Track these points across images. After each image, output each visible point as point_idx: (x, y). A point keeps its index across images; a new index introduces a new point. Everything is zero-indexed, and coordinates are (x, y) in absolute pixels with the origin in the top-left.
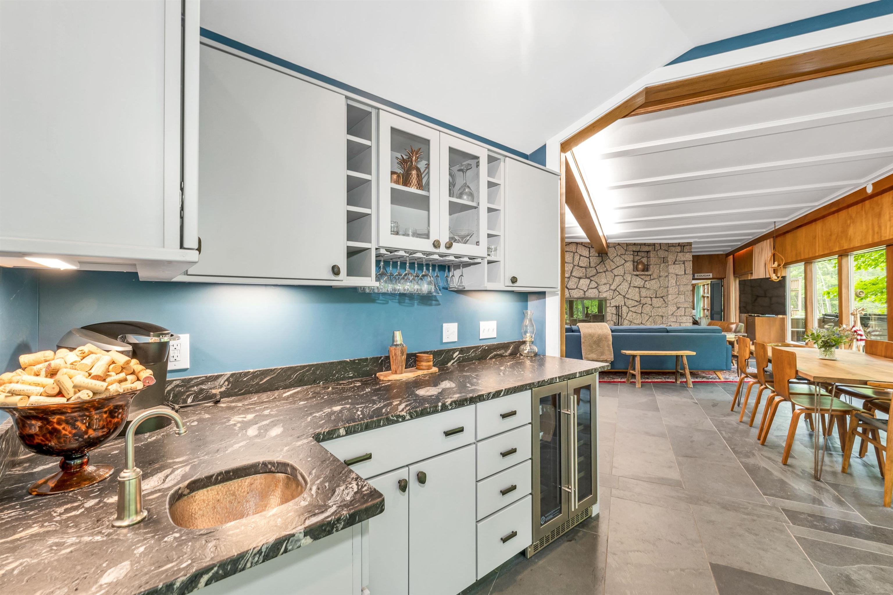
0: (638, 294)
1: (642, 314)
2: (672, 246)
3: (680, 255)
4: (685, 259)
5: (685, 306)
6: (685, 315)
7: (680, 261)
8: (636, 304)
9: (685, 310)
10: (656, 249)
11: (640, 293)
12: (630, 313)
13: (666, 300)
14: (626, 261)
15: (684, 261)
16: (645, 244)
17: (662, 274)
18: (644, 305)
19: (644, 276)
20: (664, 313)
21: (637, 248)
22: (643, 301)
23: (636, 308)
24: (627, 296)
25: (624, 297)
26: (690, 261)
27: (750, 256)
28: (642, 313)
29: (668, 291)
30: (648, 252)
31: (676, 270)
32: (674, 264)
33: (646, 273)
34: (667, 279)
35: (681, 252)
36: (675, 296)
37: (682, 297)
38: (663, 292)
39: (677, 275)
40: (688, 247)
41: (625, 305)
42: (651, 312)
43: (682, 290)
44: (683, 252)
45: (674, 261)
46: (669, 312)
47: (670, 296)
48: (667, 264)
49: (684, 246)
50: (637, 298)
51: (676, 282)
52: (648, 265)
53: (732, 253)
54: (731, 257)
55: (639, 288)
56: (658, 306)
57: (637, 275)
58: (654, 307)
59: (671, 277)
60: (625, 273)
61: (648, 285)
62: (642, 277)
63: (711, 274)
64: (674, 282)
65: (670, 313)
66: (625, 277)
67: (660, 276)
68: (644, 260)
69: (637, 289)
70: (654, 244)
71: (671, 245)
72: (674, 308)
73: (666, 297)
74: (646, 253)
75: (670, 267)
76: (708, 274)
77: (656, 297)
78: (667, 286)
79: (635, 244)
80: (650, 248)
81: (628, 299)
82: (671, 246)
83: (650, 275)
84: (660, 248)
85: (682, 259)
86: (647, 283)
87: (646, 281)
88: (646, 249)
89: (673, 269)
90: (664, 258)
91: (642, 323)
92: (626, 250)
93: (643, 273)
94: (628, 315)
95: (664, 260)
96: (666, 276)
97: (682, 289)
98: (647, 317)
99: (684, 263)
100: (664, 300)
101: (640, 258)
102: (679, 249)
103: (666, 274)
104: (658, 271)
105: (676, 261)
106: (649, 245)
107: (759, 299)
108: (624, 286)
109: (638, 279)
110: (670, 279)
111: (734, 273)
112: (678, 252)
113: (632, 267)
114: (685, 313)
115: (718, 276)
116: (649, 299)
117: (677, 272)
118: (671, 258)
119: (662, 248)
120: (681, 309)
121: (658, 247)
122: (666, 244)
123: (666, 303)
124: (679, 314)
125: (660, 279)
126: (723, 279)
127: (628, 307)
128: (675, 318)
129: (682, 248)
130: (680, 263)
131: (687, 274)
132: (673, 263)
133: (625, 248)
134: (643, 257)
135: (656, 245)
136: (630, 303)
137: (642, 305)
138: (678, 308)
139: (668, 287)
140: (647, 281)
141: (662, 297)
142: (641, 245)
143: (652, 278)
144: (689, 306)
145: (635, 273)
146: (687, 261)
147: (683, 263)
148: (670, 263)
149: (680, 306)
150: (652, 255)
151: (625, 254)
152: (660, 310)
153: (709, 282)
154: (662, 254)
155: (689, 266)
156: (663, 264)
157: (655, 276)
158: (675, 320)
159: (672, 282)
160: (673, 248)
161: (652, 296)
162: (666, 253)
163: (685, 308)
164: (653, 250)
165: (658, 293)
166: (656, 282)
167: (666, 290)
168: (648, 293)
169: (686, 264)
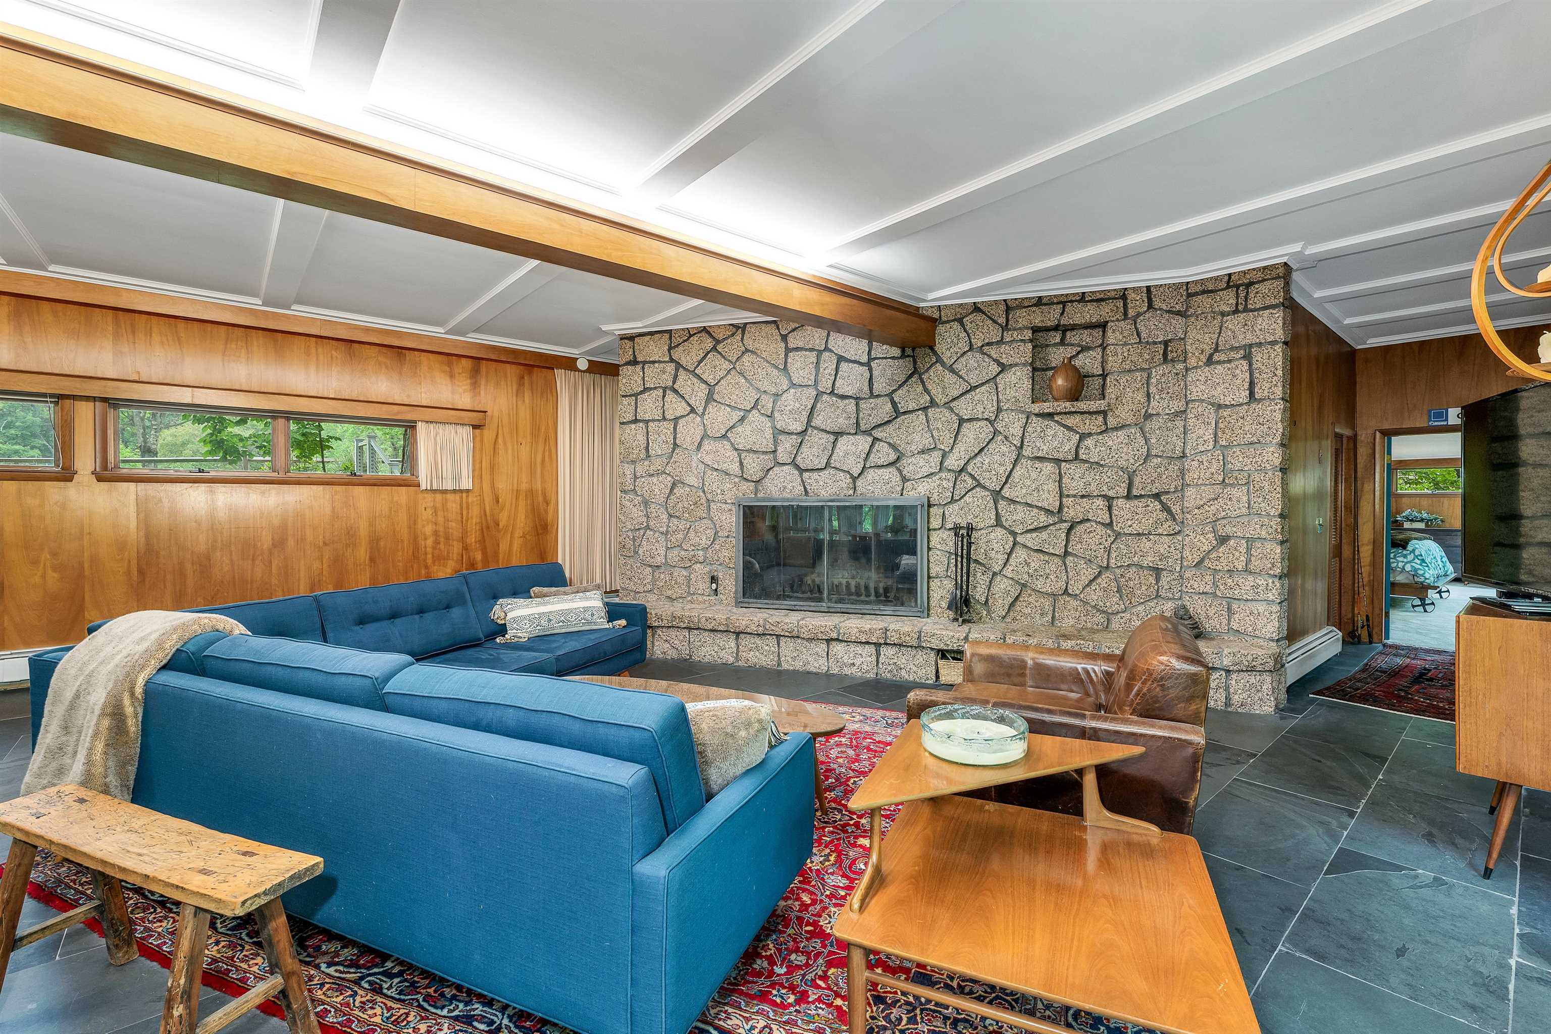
0: (1052, 486)
1: (1070, 559)
2: (1204, 292)
3: (1233, 323)
4: (1250, 338)
5: (1250, 532)
6: (1247, 570)
7: (1233, 348)
8: (1043, 519)
9: (1249, 549)
10: (1131, 313)
11: (1060, 481)
12: (1021, 554)
13: (1176, 509)
14: (1003, 368)
15: (1251, 346)
16: (1082, 298)
17: (1155, 406)
18: (1075, 523)
19: (1078, 418)
20: (1162, 557)
21: (1051, 316)
22: (1073, 511)
23: (1044, 535)
24: (1006, 492)
25: (997, 495)
26: (1273, 343)
28: (1066, 553)
29: (1182, 472)
30: (1103, 327)
31: (1215, 386)
32: (1210, 361)
33: (1088, 406)
34: (1180, 423)
35: (1236, 311)
36: (1208, 493)
37: (1239, 493)
38: (1160, 476)
39: (1220, 406)
40: (1263, 287)
41: (998, 523)
42: (1108, 551)
43: (1238, 466)
44: (1246, 310)
45: (1208, 351)
46: (1186, 553)
47: (1190, 492)
48: (1180, 366)
49: (1249, 285)
50: (1050, 500)
51: (1216, 435)
52: (1096, 376)
55: (1058, 461)
56: (1136, 528)
57: (1050, 416)
58: (1118, 535)
59: (1197, 417)
60: (999, 410)
61: (1093, 449)
62: (1070, 421)
64: (1209, 436)
65: (1192, 557)
66: (999, 426)
67: (1148, 416)
68: (1092, 360)
69: (1049, 467)
70: (1123, 295)
71: (1199, 288)
72: (1206, 542)
73: (1173, 496)
74: (1097, 334)
75: (1192, 375)
77: (1129, 497)
78: (1178, 453)
79: (1039, 302)
80: (1105, 311)
81: (1012, 501)
82: (1196, 294)
83: (1104, 413)
84: (1150, 306)
85: (1241, 337)
86: (1089, 442)
87: (1083, 437)
88: (1090, 314)
89: (1199, 384)
90: (1166, 343)
91: (1066, 592)
92: (1005, 328)
93: (1068, 406)
94: (1012, 561)
95: (1170, 351)
96: (1177, 414)
97: (1237, 460)
98: (1093, 571)
99: (1248, 357)
100: (1166, 509)
101: (1071, 351)
102: (1228, 300)
103: (1181, 405)
104: (1141, 397)
105: (1216, 350)
106: (1100, 299)
108: (997, 457)
109: (1053, 429)
110: (1191, 422)
112: (1223, 314)
113: (1027, 384)
114: (1248, 562)
116: (1100, 502)
117: (1220, 394)
118: (1197, 340)
119: (1157, 304)
120: (1232, 542)
121: (1137, 304)
122: (1177, 287)
123: (1175, 520)
124: (1223, 565)
125: (1147, 426)
127: (1014, 534)
128: (1208, 578)
129: (1242, 295)
130: (1232, 354)
131: (1260, 400)
132: (1204, 358)
133: (1002, 320)
134: (1084, 349)
135: (1131, 296)
136: (1016, 516)
137: (1066, 525)
138: (1223, 540)
139: (1184, 456)
140: (1090, 434)
141: (1157, 496)
142: (1063, 302)
143: (1112, 422)
144: (1264, 534)
145: (1036, 408)
146: (1260, 345)
147: (1244, 357)
148: (1192, 362)
149: (1229, 530)
150: (1114, 332)
151: (1001, 342)
152: (1146, 544)
154: (1157, 326)
155: (1270, 364)
156: (1166, 368)
157: (1123, 414)
158: (1208, 589)
159: (1201, 433)
160: (1205, 301)
161: (1111, 493)
162: (1178, 322)
163: (1250, 541)
164: (1120, 316)
165: (1137, 480)
166: (1131, 440)
167: (1174, 467)
168: (1095, 482)
169: (1258, 356)
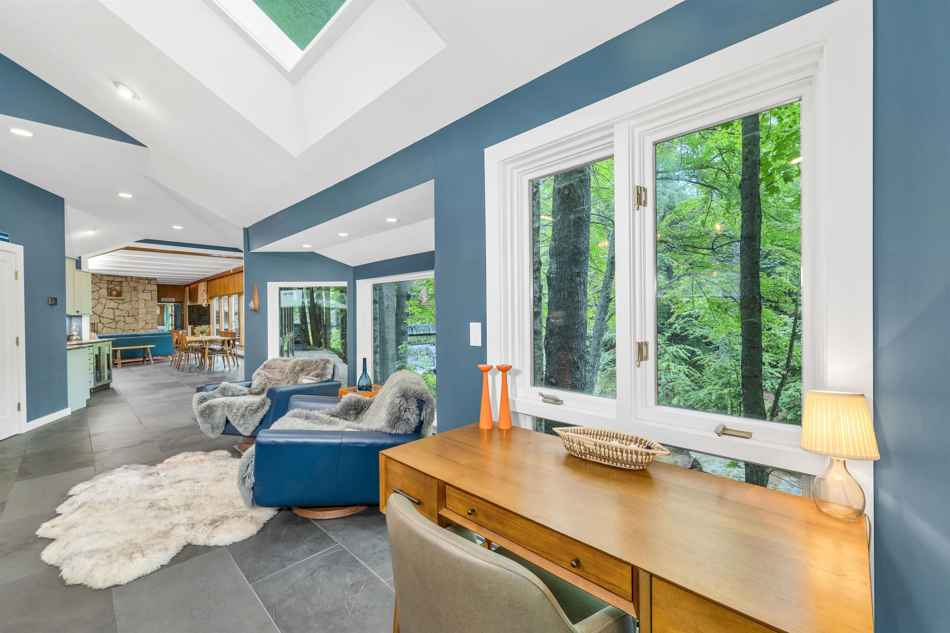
0: (112, 314)
2: (141, 279)
3: (148, 286)
4: (151, 289)
5: (152, 322)
6: (152, 329)
8: (111, 321)
9: (152, 325)
10: (128, 281)
11: (114, 313)
12: (105, 329)
13: (137, 318)
14: (100, 288)
16: (118, 276)
17: (133, 299)
18: (117, 322)
19: (118, 300)
20: (135, 327)
21: (112, 279)
22: (117, 319)
23: (111, 324)
24: (102, 315)
25: (99, 316)
26: (155, 289)
27: (197, 290)
28: (116, 328)
29: (138, 312)
30: (120, 282)
31: (145, 296)
32: (143, 292)
33: (120, 298)
34: (137, 303)
35: (148, 284)
36: (144, 315)
37: (150, 315)
38: (134, 312)
39: (145, 300)
40: (154, 281)
41: (100, 322)
42: (124, 327)
44: (150, 284)
46: (140, 326)
47: (140, 315)
48: (137, 292)
49: (151, 280)
50: (112, 317)
51: (145, 305)
52: (121, 292)
53: (188, 285)
54: (188, 288)
55: (113, 309)
56: (130, 322)
57: (111, 299)
58: (126, 323)
59: (141, 302)
60: (100, 297)
61: (121, 307)
62: (116, 301)
63: (174, 299)
65: (140, 327)
66: (100, 301)
67: (132, 301)
68: (118, 288)
69: (112, 310)
70: (126, 277)
72: (144, 324)
73: (137, 316)
74: (119, 283)
75: (139, 294)
76: (172, 299)
77: (128, 316)
79: (109, 275)
80: (123, 280)
81: (103, 317)
83: (123, 300)
84: (132, 280)
85: (150, 289)
86: (120, 305)
87: (119, 304)
88: (120, 279)
89: (141, 295)
90: (134, 287)
92: (101, 280)
93: (116, 298)
94: (104, 330)
95: (135, 289)
96: (137, 301)
97: (149, 310)
98: (121, 331)
99: (151, 292)
100: (135, 318)
101: (113, 286)
102: (147, 282)
103: (137, 299)
104: (130, 297)
105: (144, 290)
106: (122, 277)
107: (202, 316)
108: (99, 308)
109: (112, 302)
111: (190, 299)
112: (146, 284)
113: (106, 293)
114: (152, 327)
115: (179, 301)
116: (123, 317)
117: (146, 298)
118: (141, 288)
120: (149, 324)
121: (129, 279)
122: (137, 277)
123: (137, 320)
124: (147, 328)
125: (132, 303)
126: (183, 302)
127: (104, 324)
128: (144, 331)
129: (149, 281)
130: (148, 291)
131: (153, 300)
133: (100, 278)
134: (116, 286)
135: (128, 277)
136: (104, 321)
138: (147, 323)
139: (138, 308)
141: (133, 316)
142: (114, 276)
143: (125, 301)
145: (109, 298)
146: (153, 290)
148: (140, 291)
149: (148, 322)
150: (124, 284)
151: (100, 283)
152: (132, 325)
153: (173, 304)
154: (133, 284)
155: (155, 294)
156: (134, 292)
157: (127, 300)
159: (142, 305)
160: (142, 281)
161: (125, 316)
162: (137, 284)
164: (125, 281)
165: (130, 313)
166: (128, 305)
167: (136, 311)
168: (122, 313)
169: (153, 292)
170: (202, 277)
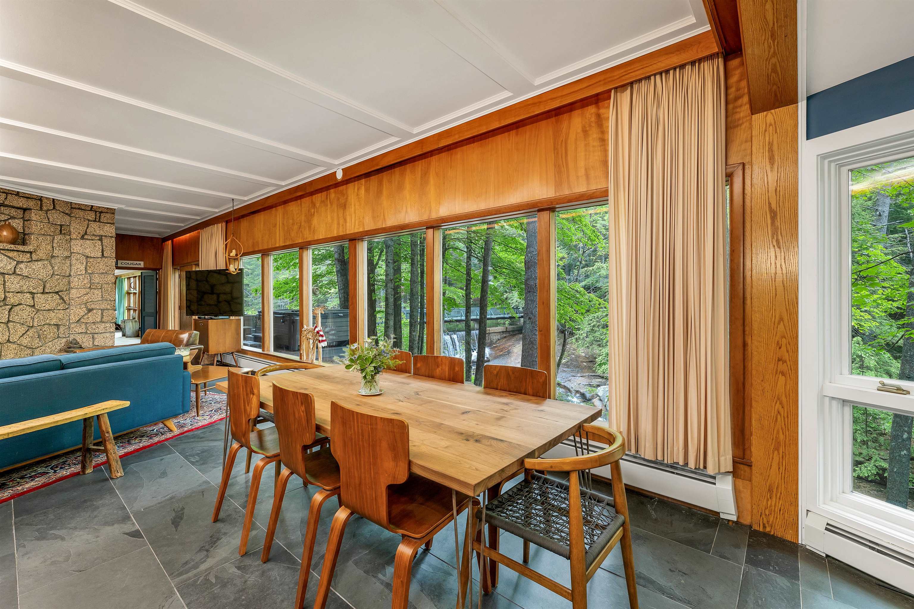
1: (10, 325)
2: (79, 209)
3: (93, 225)
4: (102, 233)
5: (103, 307)
6: (101, 322)
7: (94, 235)
9: (102, 314)
10: (45, 208)
11: (4, 284)
13: (66, 298)
15: (102, 236)
17: (56, 252)
18: (13, 306)
19: (15, 253)
20: (60, 320)
22: (12, 299)
26: (112, 237)
27: (195, 244)
28: (9, 321)
29: (69, 283)
30: (25, 210)
31: (86, 248)
32: (82, 238)
33: (21, 248)
34: (68, 261)
35: (95, 221)
36: (83, 291)
37: (98, 292)
38: (59, 284)
39: (87, 257)
40: (108, 216)
42: (33, 319)
43: (97, 281)
44: (99, 221)
45: (82, 233)
46: (72, 317)
47: (73, 291)
48: (68, 237)
49: (101, 212)
51: (86, 268)
52: (25, 234)
53: (171, 237)
54: (170, 242)
55: (3, 274)
56: (47, 307)
58: (38, 311)
59: (77, 260)
61: (23, 269)
62: (11, 254)
63: (142, 263)
64: (83, 268)
65: (74, 319)
67: (53, 257)
68: (18, 224)
70: (41, 199)
71: (77, 206)
72: (82, 312)
73: (65, 293)
74: (20, 212)
75: (73, 242)
76: (138, 262)
77: (43, 293)
78: (67, 274)
80: (31, 204)
82: (75, 208)
83: (31, 253)
84: (54, 208)
85: (98, 232)
86: (22, 266)
87: (19, 263)
88: (22, 203)
89: (77, 246)
90: (61, 226)
91: (9, 341)
93: (9, 246)
95: (62, 230)
96: (67, 257)
97: (97, 279)
98: (23, 329)
99: (101, 240)
100: (62, 298)
102: (91, 216)
103: (66, 254)
104: (49, 247)
105: (86, 233)
106: (28, 197)
107: (206, 296)
109: (1, 257)
110: (74, 262)
111: (173, 264)
112: (89, 220)
114: (102, 318)
115: (152, 267)
116: (28, 295)
117: (87, 252)
118: (76, 228)
119: (57, 207)
120: (95, 311)
121: (48, 205)
122: (67, 203)
123: (65, 303)
124: (91, 320)
125: (53, 261)
126: (159, 270)
128: (83, 326)
129: (98, 215)
130: (93, 237)
131: (106, 257)
132: (80, 236)
134: (12, 217)
135: (45, 201)
137: (9, 307)
138: (90, 310)
139: (70, 275)
140: (22, 262)
141: (57, 293)
142: (6, 192)
143: (34, 257)
144: (109, 307)
146: (106, 236)
147: (99, 240)
148: (74, 236)
149: (93, 306)
150: (34, 216)
152: (52, 314)
153: (138, 273)
154: (57, 218)
155: (110, 245)
156: (60, 237)
157: (41, 254)
158: (83, 331)
159: (79, 267)
160: (81, 213)
161: (34, 291)
162: (67, 218)
163: (103, 310)
164: (38, 208)
165: (48, 285)
166: (44, 266)
167: (65, 280)
168: (26, 285)
169: (105, 241)
170: (218, 211)
